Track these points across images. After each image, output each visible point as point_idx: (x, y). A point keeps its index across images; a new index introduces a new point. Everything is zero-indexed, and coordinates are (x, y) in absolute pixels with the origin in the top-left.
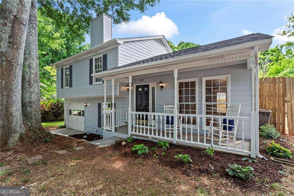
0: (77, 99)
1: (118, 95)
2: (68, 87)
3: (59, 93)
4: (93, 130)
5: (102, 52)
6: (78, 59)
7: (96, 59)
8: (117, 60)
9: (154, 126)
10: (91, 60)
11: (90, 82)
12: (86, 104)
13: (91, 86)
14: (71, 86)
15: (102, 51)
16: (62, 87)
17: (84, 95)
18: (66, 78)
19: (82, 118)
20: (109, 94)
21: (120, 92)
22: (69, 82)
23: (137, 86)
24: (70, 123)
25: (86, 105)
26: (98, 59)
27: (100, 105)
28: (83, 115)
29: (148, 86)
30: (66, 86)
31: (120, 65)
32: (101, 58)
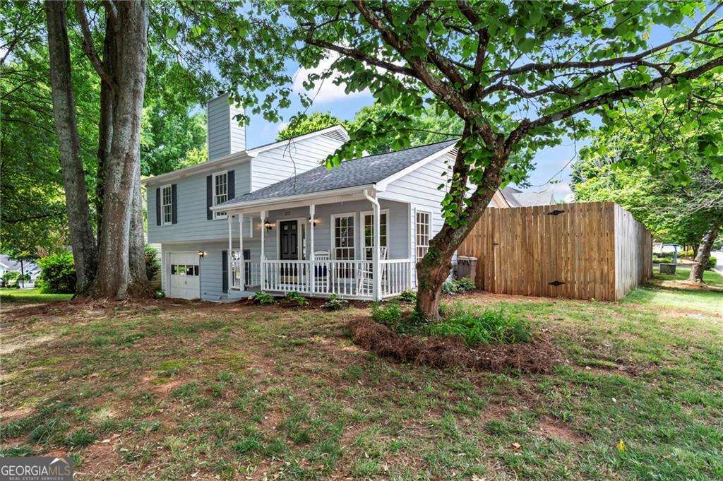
0: (185, 244)
1: (252, 236)
2: (170, 223)
3: (153, 234)
4: (213, 297)
5: (227, 167)
6: (188, 174)
7: (217, 177)
8: (249, 181)
9: (304, 284)
10: (209, 179)
11: (208, 215)
12: (201, 254)
13: (210, 222)
14: (175, 221)
15: (228, 164)
16: (159, 223)
17: (197, 237)
18: (166, 207)
19: (194, 279)
20: (236, 236)
21: (253, 232)
22: (171, 213)
23: (281, 222)
24: (172, 289)
25: (202, 256)
26: (221, 176)
27: (225, 254)
28: (197, 274)
29: (295, 222)
30: (166, 221)
31: (253, 190)
32: (225, 175)
